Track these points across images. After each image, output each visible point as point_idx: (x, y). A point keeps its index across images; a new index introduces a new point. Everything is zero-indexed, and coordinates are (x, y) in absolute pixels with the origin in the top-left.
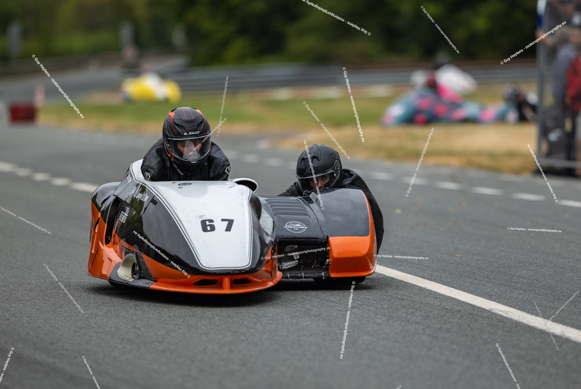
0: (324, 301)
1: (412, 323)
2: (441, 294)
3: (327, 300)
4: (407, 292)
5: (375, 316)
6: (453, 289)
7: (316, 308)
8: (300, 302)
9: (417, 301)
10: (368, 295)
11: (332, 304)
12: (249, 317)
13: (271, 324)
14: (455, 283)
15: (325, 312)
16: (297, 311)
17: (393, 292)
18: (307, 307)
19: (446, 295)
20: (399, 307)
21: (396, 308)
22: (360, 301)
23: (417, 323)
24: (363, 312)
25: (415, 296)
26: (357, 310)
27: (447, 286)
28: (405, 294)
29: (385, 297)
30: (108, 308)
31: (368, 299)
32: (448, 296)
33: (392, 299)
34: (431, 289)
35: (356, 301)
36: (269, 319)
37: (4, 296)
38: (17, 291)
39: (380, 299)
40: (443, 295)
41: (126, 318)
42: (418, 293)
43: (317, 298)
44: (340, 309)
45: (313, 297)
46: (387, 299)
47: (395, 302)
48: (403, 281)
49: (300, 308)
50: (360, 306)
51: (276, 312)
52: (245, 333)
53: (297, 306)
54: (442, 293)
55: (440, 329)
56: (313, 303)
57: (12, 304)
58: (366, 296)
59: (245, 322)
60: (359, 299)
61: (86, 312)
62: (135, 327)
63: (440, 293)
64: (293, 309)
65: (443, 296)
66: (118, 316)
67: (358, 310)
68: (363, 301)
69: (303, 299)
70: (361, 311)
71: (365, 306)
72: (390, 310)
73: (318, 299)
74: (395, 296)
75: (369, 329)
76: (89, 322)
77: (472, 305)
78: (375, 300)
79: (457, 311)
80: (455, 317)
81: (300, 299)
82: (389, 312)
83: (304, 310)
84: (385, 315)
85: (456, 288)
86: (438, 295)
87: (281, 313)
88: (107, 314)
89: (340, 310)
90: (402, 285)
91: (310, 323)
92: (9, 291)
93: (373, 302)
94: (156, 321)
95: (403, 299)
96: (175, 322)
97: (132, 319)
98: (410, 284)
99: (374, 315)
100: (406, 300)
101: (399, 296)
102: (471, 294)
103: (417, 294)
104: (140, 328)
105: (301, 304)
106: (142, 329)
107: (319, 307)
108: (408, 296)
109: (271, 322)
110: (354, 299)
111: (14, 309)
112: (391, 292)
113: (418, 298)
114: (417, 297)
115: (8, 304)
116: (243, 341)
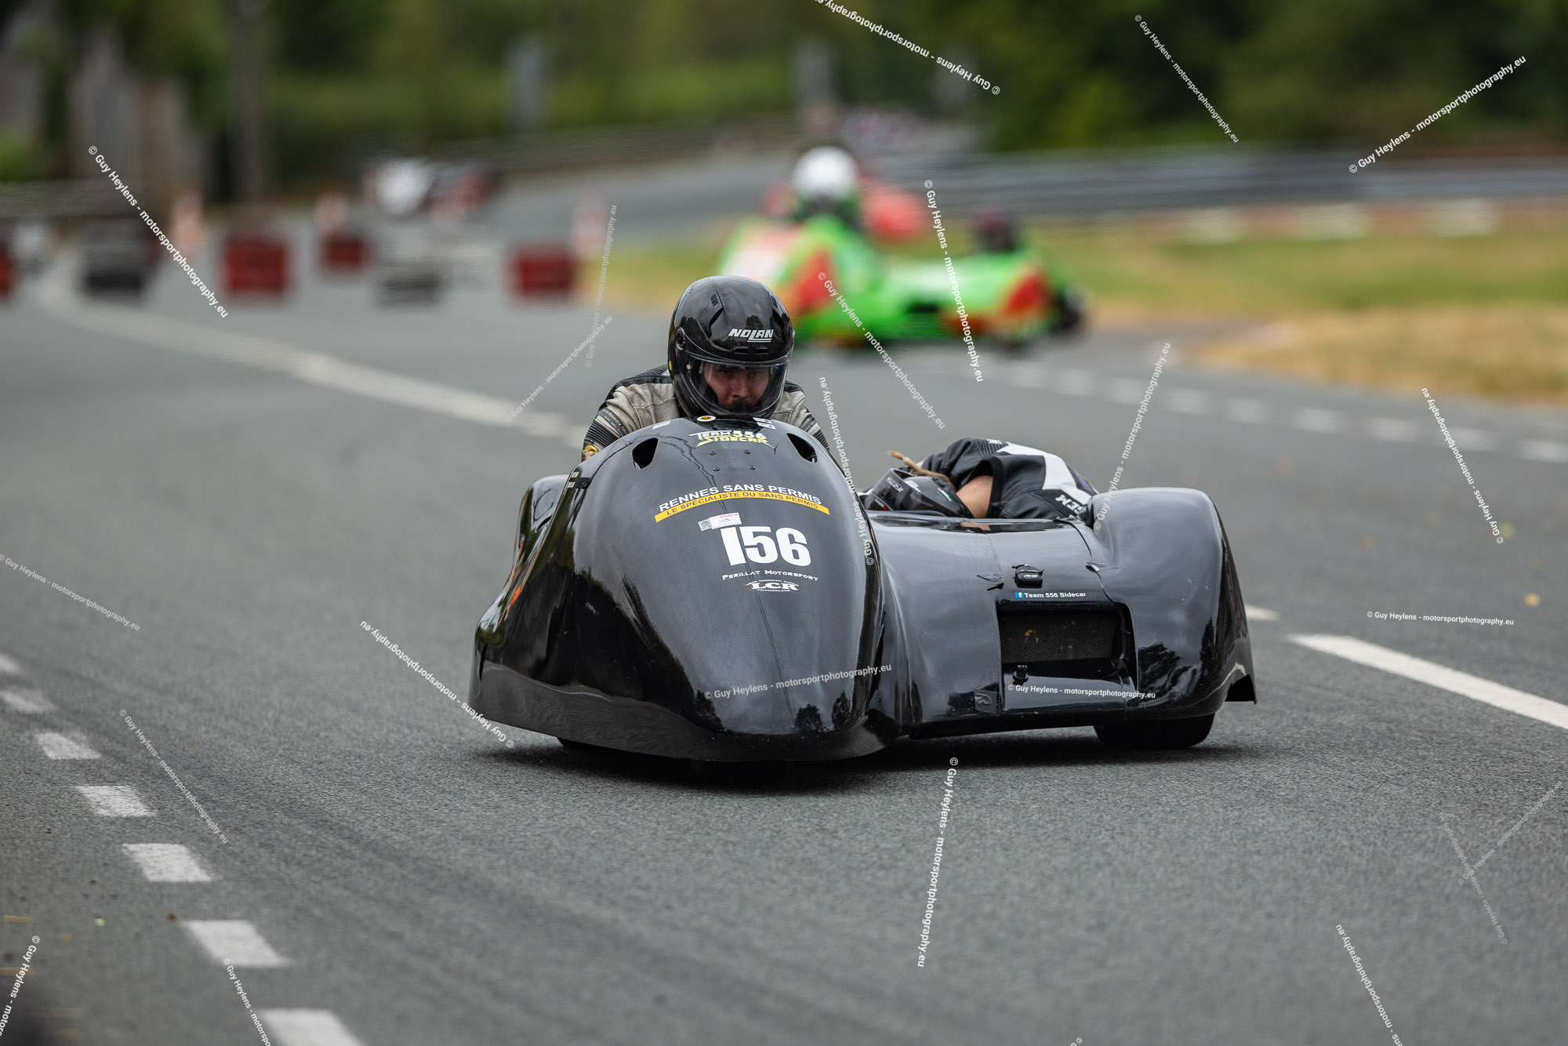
4: (1523, 742)
7: (1289, 782)
9: (1550, 764)
10: (1424, 749)
13: (1174, 821)
15: (1313, 792)
16: (1239, 788)
17: (1487, 742)
18: (1266, 777)
20: (1503, 780)
21: (1495, 783)
22: (1403, 763)
23: (1549, 821)
24: (1410, 791)
25: (1543, 752)
26: (1393, 787)
28: (1520, 745)
29: (1466, 753)
31: (1424, 758)
33: (1486, 760)
36: (1168, 809)
39: (1454, 760)
42: (1551, 743)
44: (1352, 783)
46: (1471, 760)
48: (1513, 713)
50: (1401, 776)
52: (1106, 844)
56: (1281, 770)
58: (1419, 751)
59: (1107, 818)
60: (1400, 758)
64: (1230, 783)
67: (1397, 788)
68: (1410, 763)
70: (1405, 789)
71: (1415, 777)
72: (1480, 788)
74: (1493, 751)
75: (1424, 837)
76: (705, 816)
78: (1441, 762)
82: (1477, 792)
83: (1257, 788)
84: (1466, 801)
87: (1198, 794)
89: (1350, 788)
90: (1511, 724)
91: (1272, 819)
93: (1436, 766)
94: (877, 814)
95: (1513, 760)
98: (1532, 719)
99: (1438, 802)
100: (1521, 762)
101: (1504, 752)
106: (841, 834)
107: (1297, 779)
108: (1527, 752)
109: (1171, 817)
112: (1482, 741)
113: (1551, 756)
114: (1550, 753)
116: (1099, 866)
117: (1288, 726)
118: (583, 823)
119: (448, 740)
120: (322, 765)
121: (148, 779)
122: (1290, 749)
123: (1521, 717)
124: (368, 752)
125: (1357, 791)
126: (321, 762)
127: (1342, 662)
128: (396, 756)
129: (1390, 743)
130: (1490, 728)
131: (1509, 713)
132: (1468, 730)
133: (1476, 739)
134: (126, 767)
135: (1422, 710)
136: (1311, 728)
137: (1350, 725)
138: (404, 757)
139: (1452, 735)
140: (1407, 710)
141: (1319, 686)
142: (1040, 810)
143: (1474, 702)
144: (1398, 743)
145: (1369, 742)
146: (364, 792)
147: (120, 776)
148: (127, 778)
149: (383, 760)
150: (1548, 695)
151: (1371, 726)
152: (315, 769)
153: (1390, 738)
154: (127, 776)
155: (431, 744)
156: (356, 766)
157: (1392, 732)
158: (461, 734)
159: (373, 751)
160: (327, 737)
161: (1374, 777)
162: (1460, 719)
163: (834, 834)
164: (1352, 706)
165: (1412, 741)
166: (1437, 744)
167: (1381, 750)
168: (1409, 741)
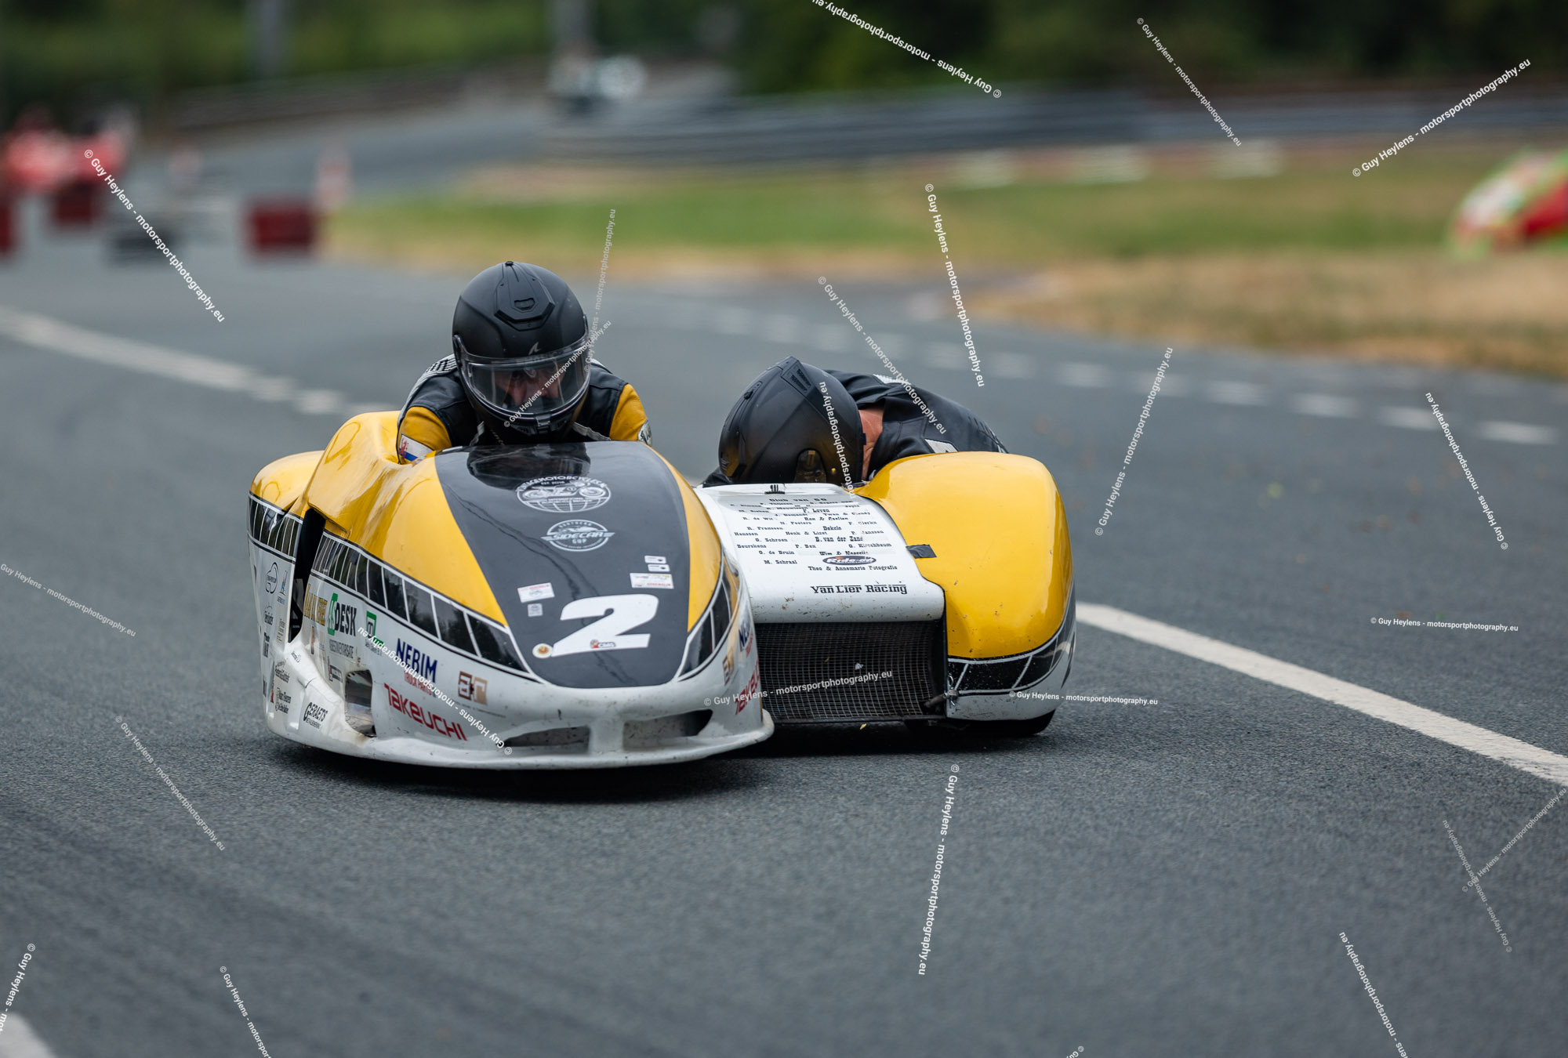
1: (1290, 797)
2: (1373, 719)
4: (1280, 714)
5: (1191, 781)
6: (1404, 703)
9: (1308, 737)
10: (1177, 722)
12: (850, 783)
14: (1411, 688)
17: (1243, 715)
19: (1385, 719)
20: (1257, 754)
21: (1249, 757)
22: (1153, 738)
23: (1304, 798)
24: (1160, 767)
25: (1301, 725)
26: (1142, 763)
27: (1390, 694)
28: (1277, 717)
29: (1220, 726)
31: (1175, 732)
32: (1391, 724)
33: (1241, 733)
34: (1346, 705)
36: (905, 789)
37: (198, 732)
38: (233, 717)
39: (1207, 734)
40: (1378, 719)
42: (1310, 715)
46: (1225, 734)
47: (1247, 741)
48: (1272, 684)
50: (1151, 752)
52: (839, 828)
54: (1374, 716)
55: (1364, 815)
57: (218, 753)
59: (841, 799)
63: (1369, 716)
65: (1378, 722)
67: (1147, 764)
70: (1154, 765)
71: (1166, 752)
72: (1233, 763)
74: (1249, 724)
75: (1172, 816)
77: (1453, 747)
78: (1193, 736)
79: (1413, 765)
80: (1405, 782)
82: (1230, 767)
84: (1218, 778)
85: (1414, 702)
86: (1364, 719)
90: (1269, 695)
91: (1014, 799)
92: (211, 717)
93: (1188, 740)
95: (1269, 734)
98: (1290, 690)
99: (1189, 778)
100: (1277, 736)
101: (1260, 725)
102: (1452, 716)
103: (1308, 717)
108: (1284, 725)
109: (909, 797)
111: (220, 767)
112: (1238, 714)
113: (1309, 729)
114: (1308, 726)
115: (206, 753)
116: (831, 851)
118: (293, 811)
119: (155, 725)
120: (22, 752)
123: (1280, 688)
124: (71, 738)
125: (1104, 768)
126: (21, 750)
128: (101, 743)
130: (1246, 700)
131: (1267, 684)
132: (1223, 702)
133: (1231, 712)
135: (1176, 682)
138: (108, 743)
139: (1207, 707)
143: (1231, 672)
144: (1149, 717)
145: (1119, 716)
146: (64, 781)
149: (86, 747)
150: (1308, 664)
152: (14, 757)
155: (138, 729)
156: (58, 754)
158: (169, 718)
159: (76, 737)
160: (29, 723)
162: (1215, 691)
164: (1102, 679)
165: (1165, 714)
166: (1191, 716)
167: (1132, 724)
168: (1161, 713)
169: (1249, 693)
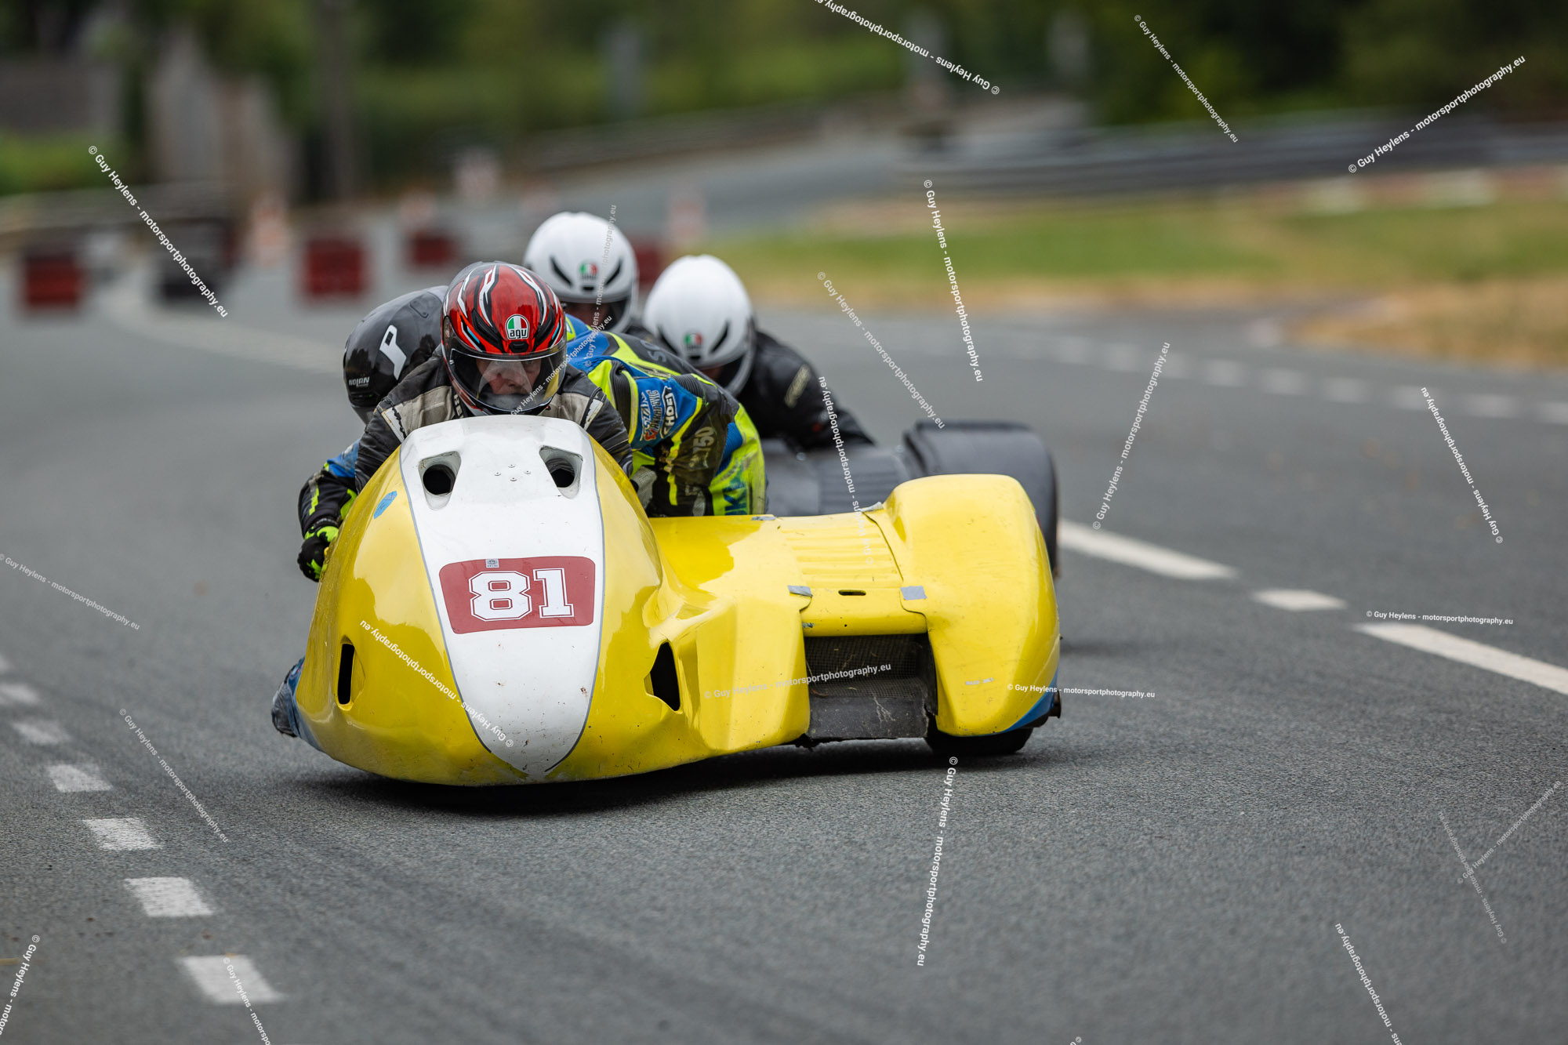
0: (1363, 759)
3: (1370, 756)
5: (1494, 797)
7: (1339, 778)
8: (1297, 762)
10: (1483, 739)
11: (1383, 766)
12: (1157, 806)
13: (1216, 823)
15: (1363, 788)
16: (1287, 786)
17: (1549, 731)
18: (1316, 774)
22: (1459, 755)
24: (1464, 784)
26: (1447, 780)
29: (1526, 743)
30: (785, 793)
31: (1482, 749)
33: (1547, 749)
35: (1448, 755)
36: (1211, 810)
39: (1513, 750)
41: (830, 818)
43: (1346, 750)
44: (1404, 778)
45: (1335, 748)
46: (1530, 750)
47: (1552, 756)
49: (1297, 780)
50: (1456, 769)
51: (1231, 791)
52: (1143, 849)
53: (1290, 775)
56: (1332, 766)
58: (1478, 741)
59: (1147, 822)
60: (1457, 750)
61: (725, 806)
62: (850, 842)
64: (1278, 782)
66: (809, 812)
67: (1451, 781)
68: (1468, 754)
69: (1308, 753)
70: (1458, 783)
71: (1470, 769)
72: (1537, 779)
73: (1348, 754)
74: (1554, 740)
75: (1474, 832)
76: (731, 830)
78: (1499, 753)
81: (1300, 755)
82: (1534, 783)
84: (1521, 794)
87: (1244, 794)
88: (781, 808)
89: (1402, 782)
91: (1317, 818)
93: (1493, 757)
94: (909, 825)
96: (958, 826)
97: (847, 821)
99: (1492, 794)
104: (865, 844)
105: (1301, 768)
106: (870, 846)
109: (1214, 818)
110: (1443, 751)
112: (1544, 729)
116: (1133, 872)
117: (1344, 720)
118: (604, 843)
121: (159, 811)
122: (1344, 744)
125: (1409, 786)
127: (1408, 651)
129: (1449, 734)
130: (1554, 716)
132: (1530, 719)
133: (1538, 728)
134: (137, 798)
135: (1485, 700)
136: (1368, 722)
137: (1409, 717)
139: (1514, 724)
140: (1469, 699)
141: (1380, 678)
142: (1079, 816)
143: (1540, 689)
144: (1456, 735)
145: (1426, 735)
147: (129, 808)
148: (137, 810)
151: (1430, 718)
153: (1449, 729)
154: (137, 808)
157: (1451, 722)
161: (1428, 771)
162: (1523, 708)
163: (862, 847)
164: (1413, 698)
165: (1472, 731)
166: (1497, 733)
167: (1439, 742)
168: (1469, 731)
169: (1557, 709)
